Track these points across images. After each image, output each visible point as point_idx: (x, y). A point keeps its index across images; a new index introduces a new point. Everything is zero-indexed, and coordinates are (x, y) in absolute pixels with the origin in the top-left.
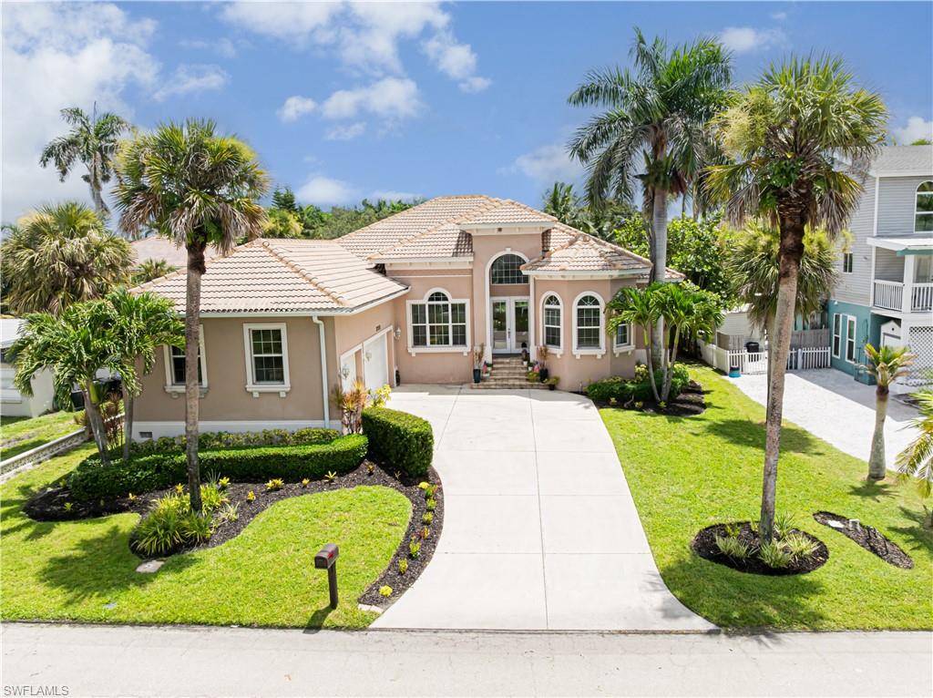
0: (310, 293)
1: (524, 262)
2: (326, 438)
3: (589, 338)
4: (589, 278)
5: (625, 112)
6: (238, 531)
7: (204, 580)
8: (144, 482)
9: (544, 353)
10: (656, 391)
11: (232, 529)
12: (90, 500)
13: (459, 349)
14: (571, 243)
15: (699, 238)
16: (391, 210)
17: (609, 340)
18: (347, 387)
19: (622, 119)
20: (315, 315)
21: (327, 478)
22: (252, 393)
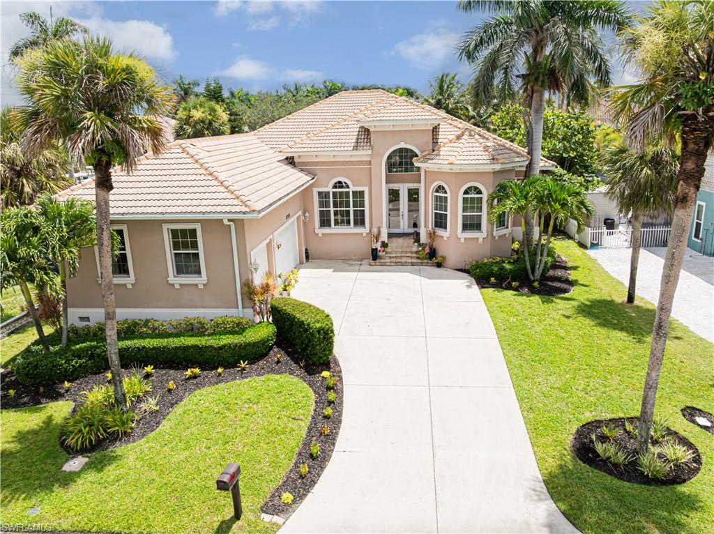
0: (221, 196)
1: (417, 156)
2: (239, 328)
3: (471, 224)
4: (474, 171)
5: (509, 15)
6: (159, 423)
7: (121, 482)
8: (79, 369)
9: (432, 235)
10: (530, 271)
11: (152, 421)
12: (32, 385)
13: (359, 230)
14: (459, 138)
15: (567, 127)
16: (306, 94)
17: (490, 226)
18: (258, 280)
19: (506, 23)
20: (225, 218)
21: (239, 367)
22: (173, 285)
